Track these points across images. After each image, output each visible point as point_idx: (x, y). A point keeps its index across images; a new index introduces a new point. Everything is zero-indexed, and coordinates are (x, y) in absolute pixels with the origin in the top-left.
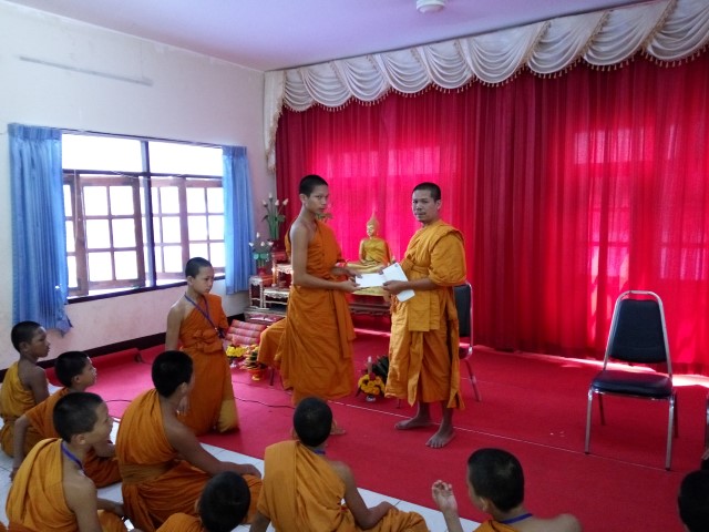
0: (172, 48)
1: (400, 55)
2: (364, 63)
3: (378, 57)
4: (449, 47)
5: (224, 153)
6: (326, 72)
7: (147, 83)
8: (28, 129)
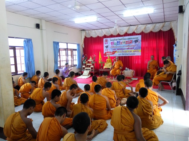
3: (103, 29)
5: (77, 45)
6: (93, 31)
7: (67, 34)
8: (56, 42)
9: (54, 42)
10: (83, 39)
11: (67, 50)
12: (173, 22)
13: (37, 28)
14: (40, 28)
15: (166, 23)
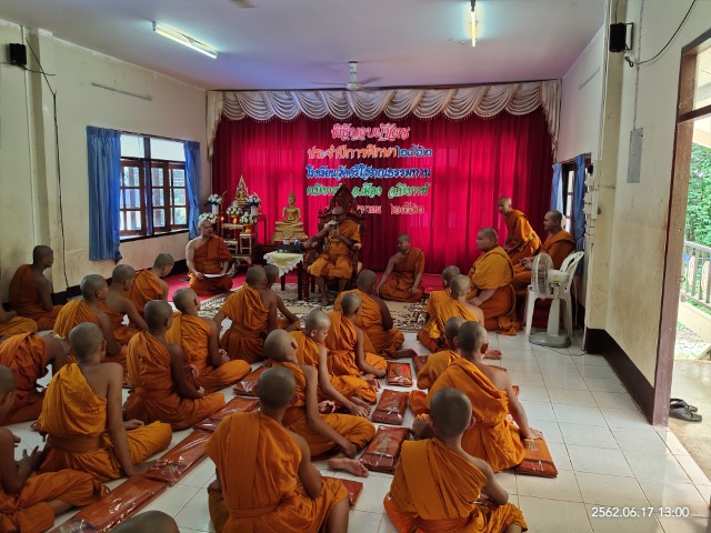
0: (162, 75)
1: (308, 94)
2: (284, 96)
3: (293, 93)
4: (339, 94)
5: (185, 146)
6: (256, 97)
7: (149, 98)
8: (100, 130)
9: (91, 131)
10: (212, 127)
11: (145, 164)
12: (546, 85)
13: (12, 64)
14: (27, 66)
15: (525, 87)
